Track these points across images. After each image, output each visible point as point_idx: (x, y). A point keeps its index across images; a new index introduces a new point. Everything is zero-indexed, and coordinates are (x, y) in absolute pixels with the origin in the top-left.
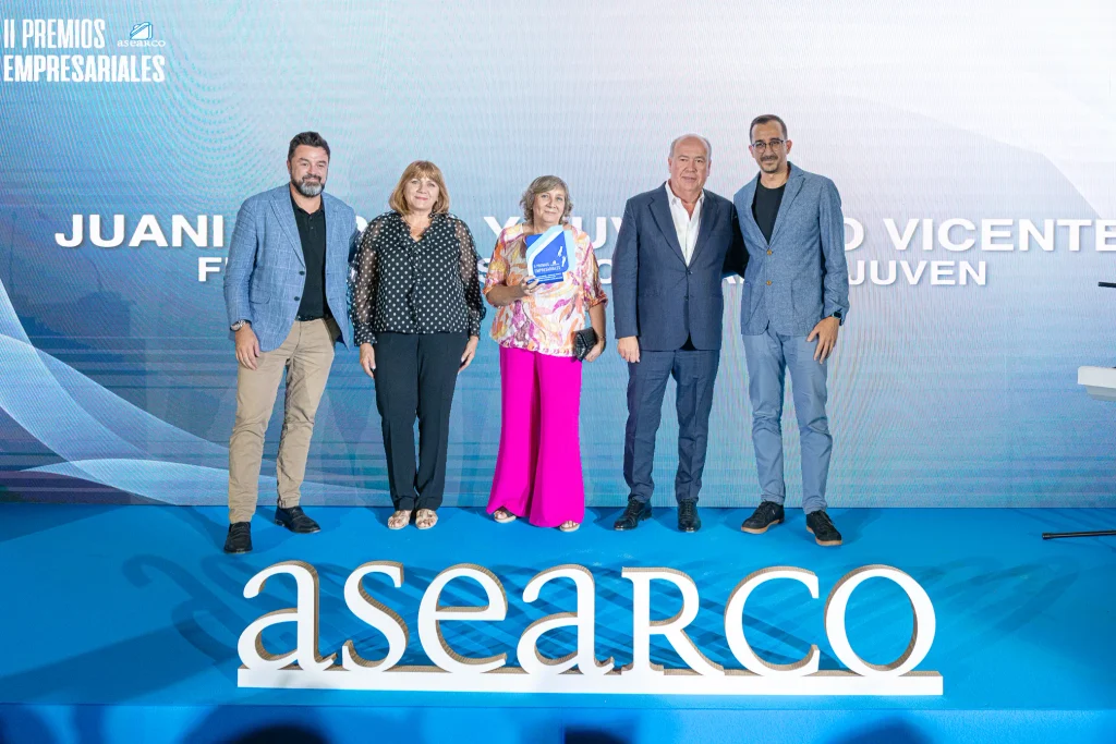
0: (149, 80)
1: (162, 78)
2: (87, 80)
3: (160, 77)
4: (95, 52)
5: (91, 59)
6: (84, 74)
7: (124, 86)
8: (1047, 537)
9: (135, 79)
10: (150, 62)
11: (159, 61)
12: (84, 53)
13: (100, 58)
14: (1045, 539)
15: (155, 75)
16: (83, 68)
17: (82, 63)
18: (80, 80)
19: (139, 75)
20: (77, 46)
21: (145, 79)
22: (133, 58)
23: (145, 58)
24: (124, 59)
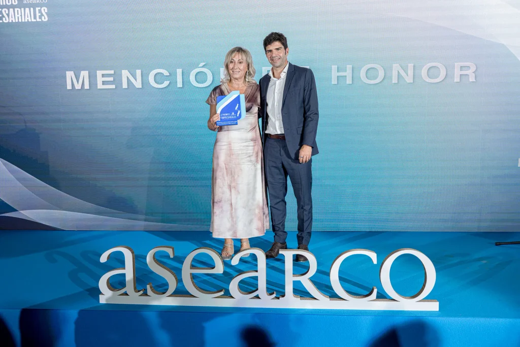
0: (40, 20)
1: (47, 19)
2: (10, 21)
3: (45, 19)
4: (13, 7)
5: (11, 10)
6: (9, 18)
7: (28, 24)
8: (497, 244)
9: (33, 20)
10: (40, 11)
11: (44, 10)
12: (8, 7)
13: (16, 10)
14: (496, 245)
15: (43, 18)
16: (8, 15)
17: (7, 12)
18: (7, 21)
19: (35, 18)
20: (4, 4)
21: (38, 20)
22: (32, 9)
23: (37, 9)
24: (27, 10)
